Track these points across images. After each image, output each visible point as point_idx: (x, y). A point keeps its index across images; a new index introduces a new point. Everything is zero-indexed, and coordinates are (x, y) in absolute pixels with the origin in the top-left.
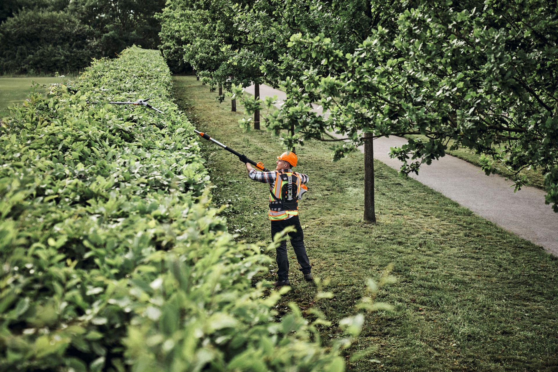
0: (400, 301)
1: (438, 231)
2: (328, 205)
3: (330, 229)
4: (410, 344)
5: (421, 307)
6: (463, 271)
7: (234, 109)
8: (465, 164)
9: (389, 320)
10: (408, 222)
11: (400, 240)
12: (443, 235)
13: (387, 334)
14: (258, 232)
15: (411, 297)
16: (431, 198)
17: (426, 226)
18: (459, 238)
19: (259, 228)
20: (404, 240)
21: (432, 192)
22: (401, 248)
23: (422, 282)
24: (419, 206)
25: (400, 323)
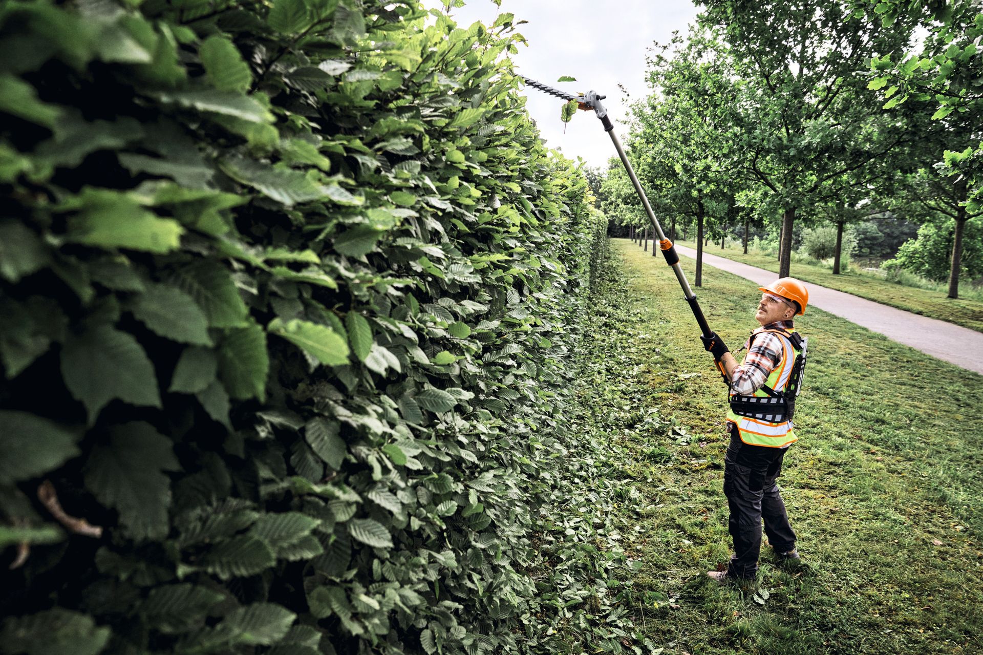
0: (840, 435)
1: (859, 353)
2: (733, 321)
3: (737, 342)
4: (881, 517)
5: (874, 448)
6: (910, 402)
7: (654, 255)
8: (857, 298)
9: (831, 464)
10: (822, 341)
11: (817, 358)
12: (865, 357)
13: (833, 488)
14: (662, 339)
15: (852, 431)
16: (835, 322)
17: (843, 346)
18: (886, 362)
19: (662, 335)
20: (822, 359)
21: (834, 317)
22: (819, 367)
23: (861, 412)
24: (827, 328)
25: (850, 472)
